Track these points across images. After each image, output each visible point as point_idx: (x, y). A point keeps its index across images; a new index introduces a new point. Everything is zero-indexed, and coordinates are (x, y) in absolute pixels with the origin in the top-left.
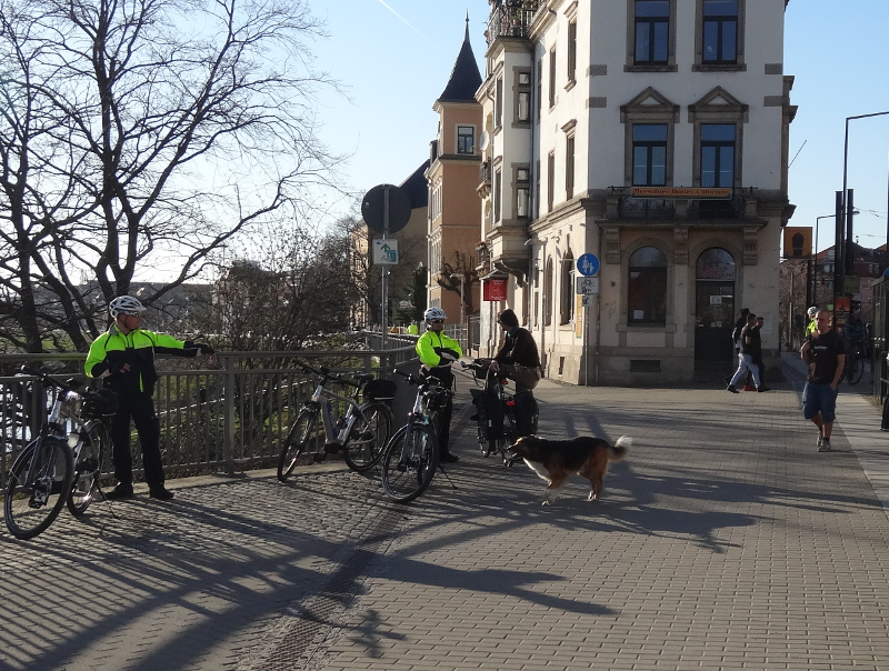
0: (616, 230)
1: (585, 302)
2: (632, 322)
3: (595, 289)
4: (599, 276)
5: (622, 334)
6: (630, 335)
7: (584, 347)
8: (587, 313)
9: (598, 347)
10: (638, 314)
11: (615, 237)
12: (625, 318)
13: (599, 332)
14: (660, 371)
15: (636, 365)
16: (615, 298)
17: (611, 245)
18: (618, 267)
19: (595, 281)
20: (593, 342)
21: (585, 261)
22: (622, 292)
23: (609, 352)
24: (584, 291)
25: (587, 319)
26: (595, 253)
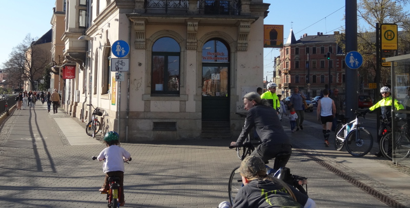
0: (143, 22)
1: (118, 77)
2: (154, 93)
3: (126, 68)
4: (129, 57)
5: (147, 103)
6: (153, 103)
7: (117, 112)
8: (120, 86)
9: (128, 112)
10: (159, 87)
11: (142, 28)
12: (149, 90)
13: (128, 100)
14: (176, 130)
15: (157, 126)
16: (142, 75)
17: (139, 34)
18: (144, 52)
19: (126, 61)
20: (124, 109)
21: (118, 46)
22: (147, 71)
23: (137, 116)
24: (117, 69)
25: (120, 91)
26: (126, 40)
